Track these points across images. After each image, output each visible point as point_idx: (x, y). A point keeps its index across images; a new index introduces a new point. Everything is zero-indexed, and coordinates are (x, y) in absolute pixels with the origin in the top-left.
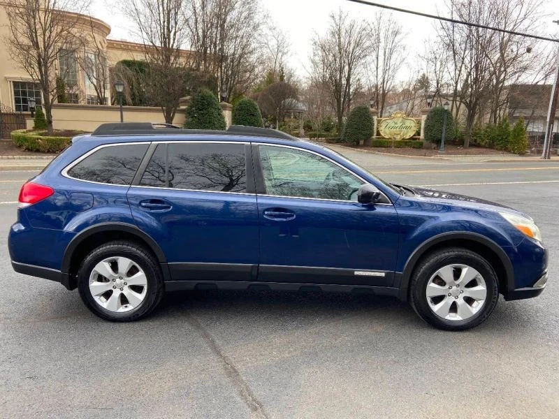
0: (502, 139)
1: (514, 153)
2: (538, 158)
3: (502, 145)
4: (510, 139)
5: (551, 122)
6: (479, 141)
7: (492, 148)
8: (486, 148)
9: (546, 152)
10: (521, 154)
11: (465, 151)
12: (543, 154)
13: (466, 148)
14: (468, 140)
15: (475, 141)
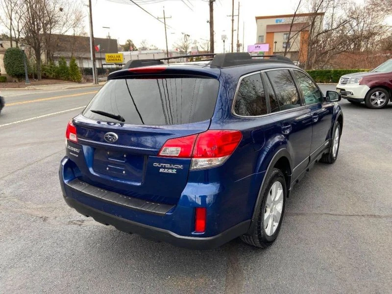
0: (64, 72)
1: (75, 82)
2: (91, 84)
3: (65, 77)
4: (70, 72)
5: (94, 61)
6: (48, 74)
7: (59, 79)
8: (54, 79)
9: (95, 79)
10: (79, 82)
11: (40, 82)
12: (94, 81)
13: (39, 80)
14: (40, 75)
15: (45, 74)
